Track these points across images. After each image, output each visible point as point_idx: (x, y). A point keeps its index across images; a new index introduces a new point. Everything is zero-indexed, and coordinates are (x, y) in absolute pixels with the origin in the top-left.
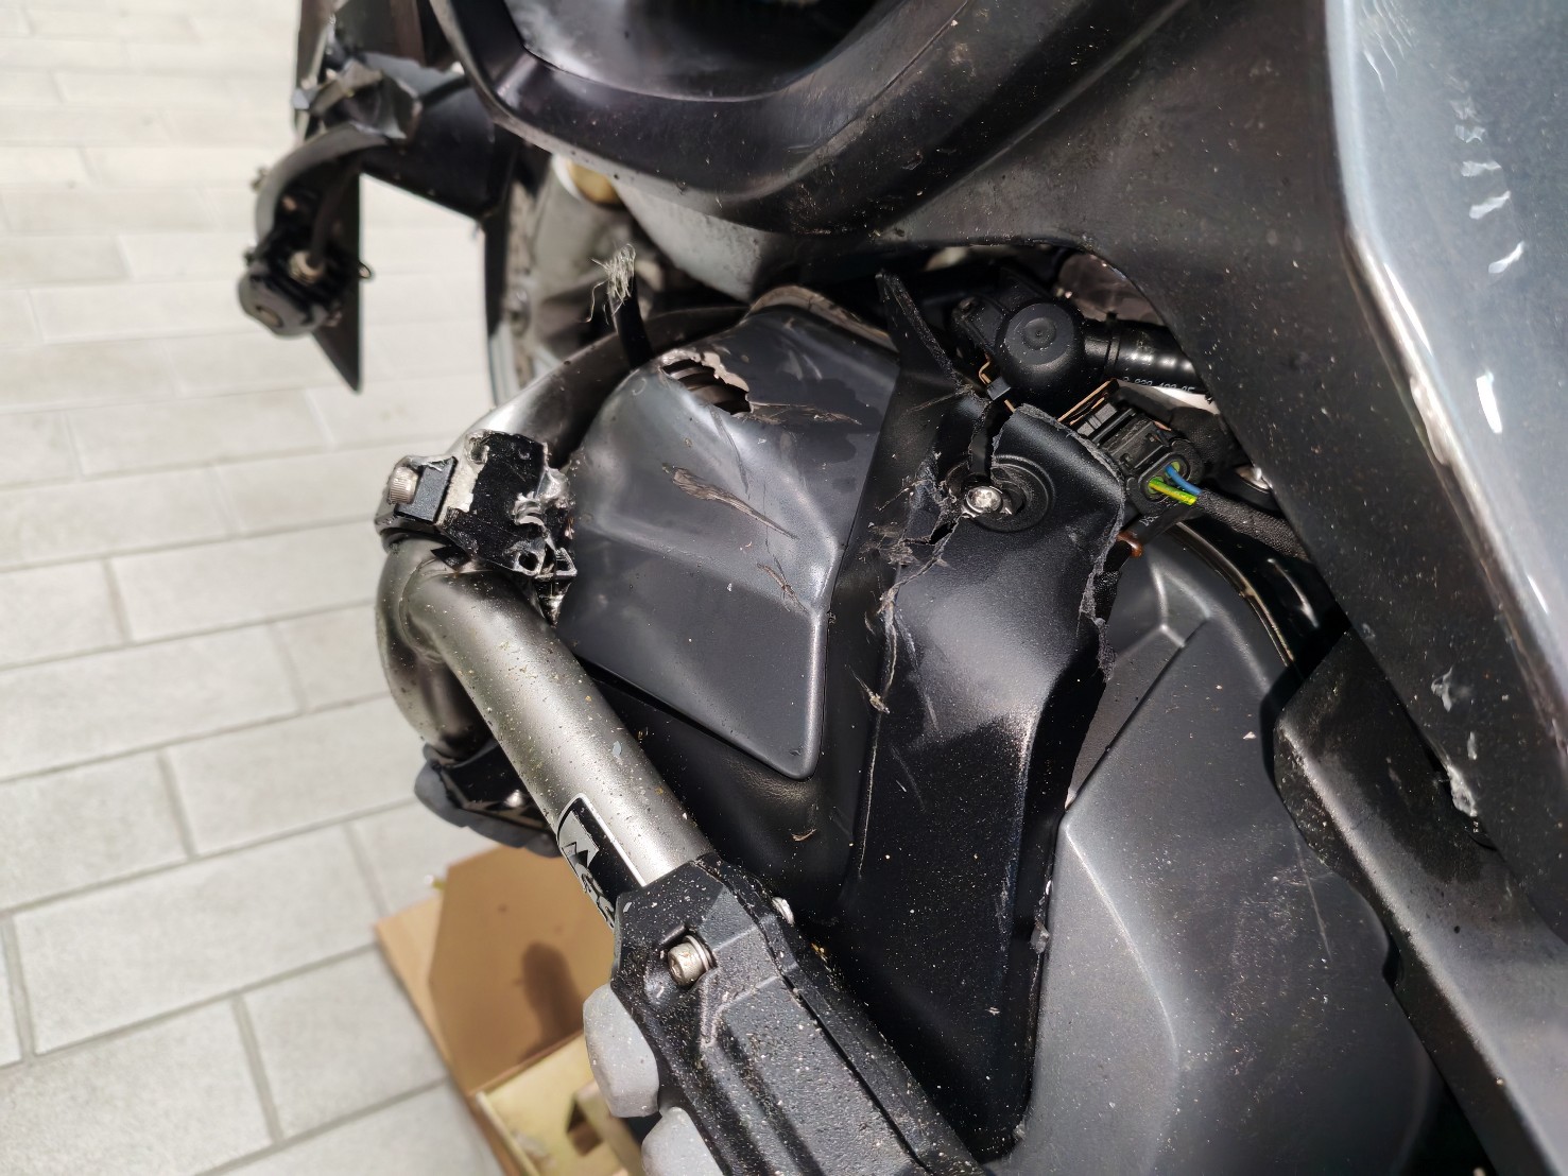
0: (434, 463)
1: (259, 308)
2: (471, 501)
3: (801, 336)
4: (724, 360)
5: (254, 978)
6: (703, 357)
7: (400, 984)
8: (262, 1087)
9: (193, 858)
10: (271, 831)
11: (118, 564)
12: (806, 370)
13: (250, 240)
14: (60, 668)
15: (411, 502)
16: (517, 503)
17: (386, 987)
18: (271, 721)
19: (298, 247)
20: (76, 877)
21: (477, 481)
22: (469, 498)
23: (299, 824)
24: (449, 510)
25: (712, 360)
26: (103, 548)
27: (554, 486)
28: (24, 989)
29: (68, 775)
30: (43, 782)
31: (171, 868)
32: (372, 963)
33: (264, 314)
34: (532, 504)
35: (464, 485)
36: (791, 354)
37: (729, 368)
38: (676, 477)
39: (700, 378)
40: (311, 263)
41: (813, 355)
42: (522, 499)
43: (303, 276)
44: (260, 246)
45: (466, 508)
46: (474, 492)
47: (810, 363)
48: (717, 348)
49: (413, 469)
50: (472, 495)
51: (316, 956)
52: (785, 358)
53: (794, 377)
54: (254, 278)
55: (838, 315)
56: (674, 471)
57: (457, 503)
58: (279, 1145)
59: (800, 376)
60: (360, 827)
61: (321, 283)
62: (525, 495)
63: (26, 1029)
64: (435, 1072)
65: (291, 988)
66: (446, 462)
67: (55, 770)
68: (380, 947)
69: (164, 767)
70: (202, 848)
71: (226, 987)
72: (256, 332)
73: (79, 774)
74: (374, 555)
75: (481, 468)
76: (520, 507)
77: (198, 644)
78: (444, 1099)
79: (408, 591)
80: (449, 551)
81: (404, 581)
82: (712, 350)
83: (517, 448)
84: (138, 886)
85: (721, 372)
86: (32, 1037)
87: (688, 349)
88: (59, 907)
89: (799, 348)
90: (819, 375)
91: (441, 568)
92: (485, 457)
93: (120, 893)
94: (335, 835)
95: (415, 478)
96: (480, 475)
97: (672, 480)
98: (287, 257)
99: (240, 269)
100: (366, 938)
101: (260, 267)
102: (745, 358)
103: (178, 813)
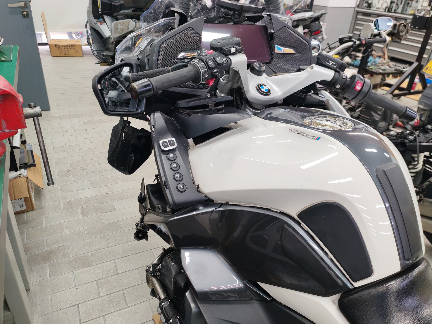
0: (149, 266)
1: (136, 238)
6: (170, 255)
9: (128, 307)
11: (116, 260)
14: (109, 278)
15: (148, 269)
16: (156, 269)
20: (113, 310)
26: (114, 258)
29: (111, 294)
31: (125, 308)
32: (152, 322)
40: (141, 235)
57: (151, 269)
68: (153, 320)
69: (123, 293)
75: (153, 267)
77: (127, 273)
79: (148, 276)
80: (151, 273)
84: (121, 311)
88: (111, 314)
93: (118, 312)
94: (147, 302)
99: (134, 234)
103: (126, 300)
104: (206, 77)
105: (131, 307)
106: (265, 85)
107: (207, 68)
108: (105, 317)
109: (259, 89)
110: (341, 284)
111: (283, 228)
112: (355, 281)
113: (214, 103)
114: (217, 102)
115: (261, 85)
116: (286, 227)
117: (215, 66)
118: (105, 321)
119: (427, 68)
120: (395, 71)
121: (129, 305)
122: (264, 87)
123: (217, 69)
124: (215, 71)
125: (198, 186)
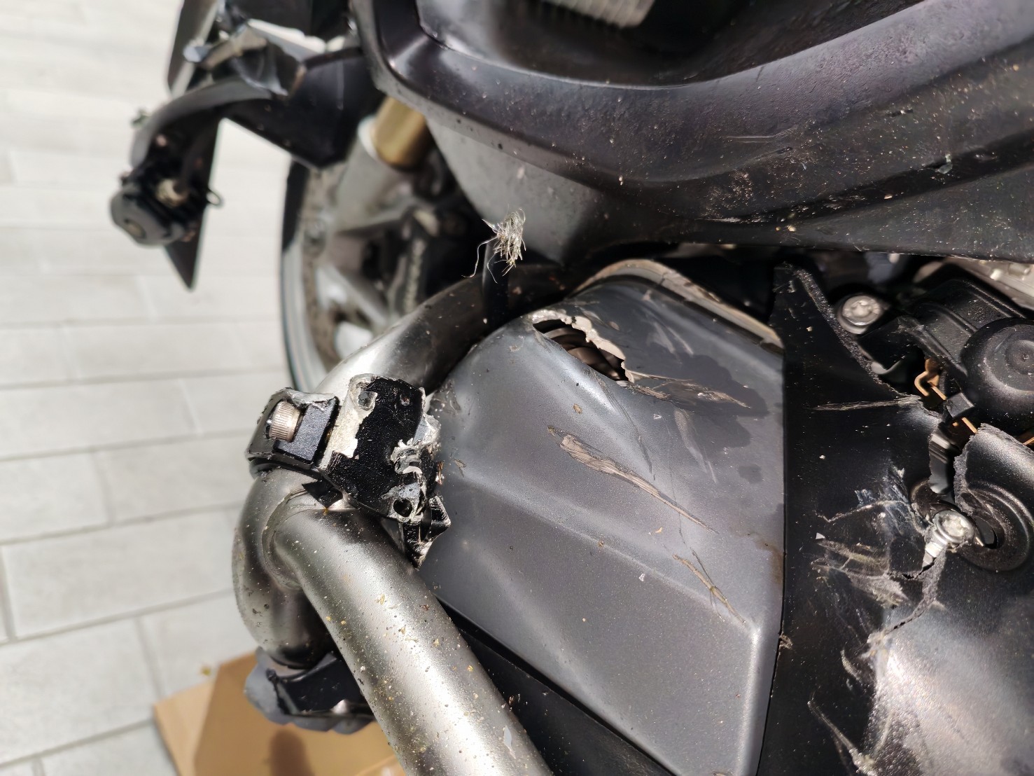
0: (317, 402)
1: (127, 221)
2: (355, 447)
3: (662, 308)
4: (595, 325)
5: (52, 745)
6: (574, 321)
7: (170, 756)
10: (77, 620)
12: (676, 344)
13: (127, 168)
15: (292, 439)
16: (397, 450)
18: (86, 530)
19: (167, 176)
21: (361, 426)
22: (354, 443)
23: (99, 615)
24: (334, 454)
25: (582, 324)
27: (428, 433)
33: (131, 227)
34: (411, 452)
35: (349, 429)
36: (656, 325)
37: (603, 335)
38: (565, 441)
39: (573, 340)
40: (177, 189)
41: (680, 330)
42: (402, 446)
43: (169, 200)
44: (134, 172)
45: (349, 452)
46: (357, 436)
47: (677, 337)
48: (586, 312)
49: (295, 406)
50: (356, 441)
51: (103, 728)
52: (653, 330)
53: (667, 350)
54: (127, 197)
55: (694, 293)
56: (562, 435)
57: (341, 447)
59: (672, 350)
60: (149, 622)
61: (182, 206)
62: (405, 442)
65: (83, 754)
66: (329, 402)
70: (20, 632)
71: (29, 752)
72: (121, 239)
74: (243, 480)
75: (367, 414)
76: (400, 455)
79: (274, 520)
80: (322, 489)
81: (271, 510)
82: (581, 314)
83: (399, 394)
85: (592, 335)
87: (557, 309)
89: (665, 322)
90: (689, 350)
91: (310, 503)
92: (373, 404)
94: (127, 626)
95: (297, 414)
96: (366, 420)
97: (559, 444)
98: (157, 182)
99: (113, 187)
100: (145, 715)
101: (132, 188)
102: (614, 325)
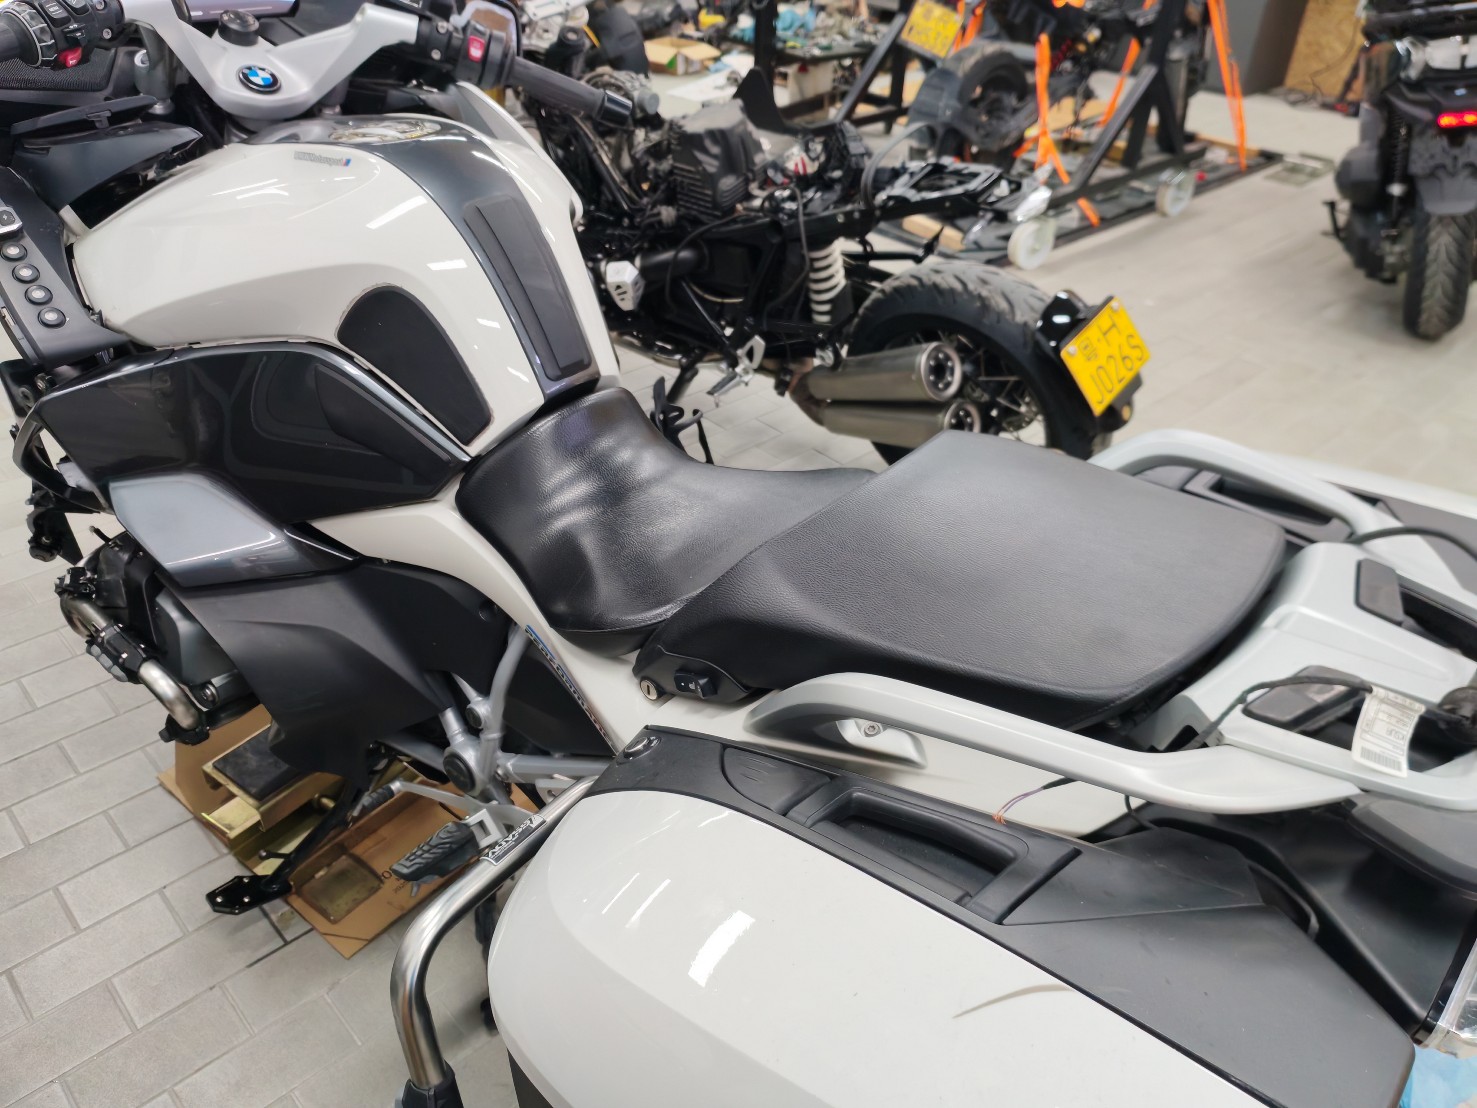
1: (37, 557)
5: (111, 805)
7: (170, 793)
8: (120, 835)
9: (78, 774)
11: (23, 680)
14: (8, 724)
15: (61, 586)
17: (167, 797)
20: (33, 791)
26: (17, 676)
28: (21, 827)
29: (22, 759)
30: (11, 764)
31: (70, 779)
32: (160, 790)
43: (49, 544)
44: (32, 538)
58: (128, 849)
63: (24, 838)
64: (190, 816)
65: (126, 805)
67: (16, 759)
68: (162, 785)
69: (61, 748)
71: (100, 810)
73: (26, 758)
77: (66, 701)
78: (193, 824)
79: (66, 604)
80: (70, 593)
81: (64, 602)
84: (60, 787)
86: (28, 840)
88: (29, 801)
91: (70, 597)
93: (51, 792)
103: (70, 761)
104: (50, 43)
105: (88, 775)
106: (263, 70)
107: (46, 22)
108: (12, 812)
109: (246, 80)
110: (445, 457)
111: (318, 374)
112: (467, 442)
113: (108, 114)
114: (113, 111)
115: (250, 68)
116: (322, 368)
117: (65, 14)
118: (13, 818)
119: (911, 29)
120: (857, 50)
121: (82, 771)
122: (260, 72)
123: (76, 22)
124: (71, 27)
125: (100, 313)
